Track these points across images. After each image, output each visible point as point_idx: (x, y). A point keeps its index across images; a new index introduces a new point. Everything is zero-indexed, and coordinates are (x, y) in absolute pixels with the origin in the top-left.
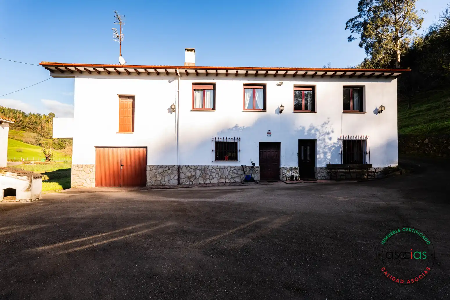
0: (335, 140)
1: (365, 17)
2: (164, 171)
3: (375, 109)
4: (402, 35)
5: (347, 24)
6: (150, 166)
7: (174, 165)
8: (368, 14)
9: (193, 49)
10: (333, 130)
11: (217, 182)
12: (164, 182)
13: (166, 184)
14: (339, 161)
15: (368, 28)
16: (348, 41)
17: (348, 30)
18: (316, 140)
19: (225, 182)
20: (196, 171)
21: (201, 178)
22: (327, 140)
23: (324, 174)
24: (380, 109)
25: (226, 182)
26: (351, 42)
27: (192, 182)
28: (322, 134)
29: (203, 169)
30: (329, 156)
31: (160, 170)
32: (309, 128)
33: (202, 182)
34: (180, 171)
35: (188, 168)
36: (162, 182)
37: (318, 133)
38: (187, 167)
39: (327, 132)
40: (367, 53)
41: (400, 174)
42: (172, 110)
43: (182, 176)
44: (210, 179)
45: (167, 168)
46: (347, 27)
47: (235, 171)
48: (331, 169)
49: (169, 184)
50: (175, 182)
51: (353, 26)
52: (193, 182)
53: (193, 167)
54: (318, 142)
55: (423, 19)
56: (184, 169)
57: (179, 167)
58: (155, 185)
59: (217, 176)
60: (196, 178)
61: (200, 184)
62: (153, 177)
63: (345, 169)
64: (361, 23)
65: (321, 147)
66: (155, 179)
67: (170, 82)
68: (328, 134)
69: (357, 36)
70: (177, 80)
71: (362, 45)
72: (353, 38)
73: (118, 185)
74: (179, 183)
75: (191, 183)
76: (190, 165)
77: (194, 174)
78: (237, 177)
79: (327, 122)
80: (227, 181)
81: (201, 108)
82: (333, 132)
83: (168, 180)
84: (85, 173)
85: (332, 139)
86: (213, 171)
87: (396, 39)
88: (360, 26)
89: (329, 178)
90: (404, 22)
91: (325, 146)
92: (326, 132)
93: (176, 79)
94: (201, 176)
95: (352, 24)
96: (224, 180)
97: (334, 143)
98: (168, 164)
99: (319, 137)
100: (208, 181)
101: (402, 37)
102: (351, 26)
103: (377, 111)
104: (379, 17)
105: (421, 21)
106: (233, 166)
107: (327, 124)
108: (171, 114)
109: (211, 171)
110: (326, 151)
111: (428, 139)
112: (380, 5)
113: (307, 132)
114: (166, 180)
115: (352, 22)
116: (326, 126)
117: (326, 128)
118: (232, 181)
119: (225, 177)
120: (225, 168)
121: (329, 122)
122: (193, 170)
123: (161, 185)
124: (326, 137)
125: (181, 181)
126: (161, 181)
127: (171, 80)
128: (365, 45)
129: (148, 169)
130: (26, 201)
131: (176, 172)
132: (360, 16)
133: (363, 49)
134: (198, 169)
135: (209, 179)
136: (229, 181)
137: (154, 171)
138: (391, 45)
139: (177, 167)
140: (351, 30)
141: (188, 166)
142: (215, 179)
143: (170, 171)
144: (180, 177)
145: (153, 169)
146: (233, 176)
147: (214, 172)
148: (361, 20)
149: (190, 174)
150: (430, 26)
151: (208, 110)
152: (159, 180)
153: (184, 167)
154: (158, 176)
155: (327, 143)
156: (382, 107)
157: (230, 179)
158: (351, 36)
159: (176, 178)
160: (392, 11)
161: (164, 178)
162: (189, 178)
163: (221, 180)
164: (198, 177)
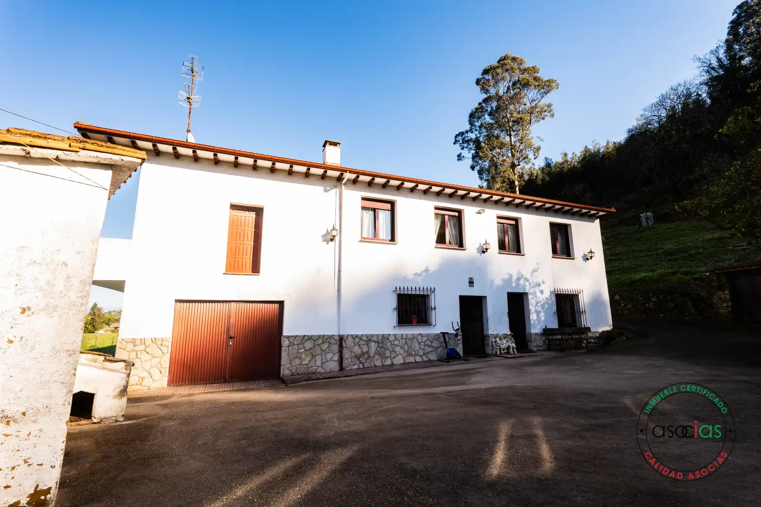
0: (547, 294)
1: (477, 133)
2: (314, 346)
3: (583, 255)
4: (519, 163)
5: (456, 137)
6: (288, 337)
7: (333, 334)
8: (480, 130)
9: (338, 143)
10: (544, 281)
11: (402, 362)
12: (315, 368)
13: (318, 371)
14: (554, 324)
15: (483, 147)
16: (458, 160)
17: (458, 145)
18: (526, 294)
19: (414, 361)
20: (369, 345)
21: (377, 357)
22: (539, 294)
23: (540, 343)
24: (590, 255)
25: (416, 362)
26: (460, 161)
27: (363, 364)
28: (532, 285)
29: (380, 341)
30: (542, 316)
31: (308, 345)
32: (517, 276)
33: (378, 363)
34: (344, 345)
35: (357, 340)
36: (311, 367)
37: (527, 283)
38: (354, 337)
39: (538, 282)
40: (481, 179)
41: (626, 338)
42: (330, 238)
43: (346, 353)
44: (392, 356)
45: (320, 341)
46: (456, 142)
47: (428, 342)
48: (548, 335)
49: (324, 371)
50: (333, 366)
51: (463, 141)
52: (365, 364)
53: (364, 338)
54: (530, 297)
55: (540, 148)
56: (349, 342)
57: (341, 338)
58: (298, 374)
59: (402, 352)
60: (369, 357)
61: (376, 366)
62: (295, 359)
63: (562, 334)
64: (471, 139)
65: (532, 305)
66: (297, 361)
67: (326, 191)
68: (539, 285)
69: (468, 154)
70: (338, 190)
71: (475, 168)
72: (463, 157)
73: (220, 379)
74: (341, 368)
75: (361, 366)
76: (359, 333)
77: (365, 349)
78: (432, 351)
79: (536, 269)
80: (418, 359)
81: (370, 237)
82: (543, 282)
83: (322, 364)
84: (150, 357)
85: (544, 293)
86: (397, 342)
87: (513, 166)
88: (472, 144)
89: (546, 348)
90: (521, 148)
91: (538, 303)
92: (536, 283)
93: (336, 187)
94: (377, 353)
95: (461, 139)
96: (413, 358)
97: (547, 299)
98: (321, 334)
99: (529, 290)
100: (388, 362)
101: (519, 165)
102: (461, 142)
103: (585, 258)
104: (493, 136)
105: (538, 149)
106: (426, 334)
107: (537, 271)
108: (328, 244)
109: (392, 343)
110: (539, 309)
111: (618, 295)
112: (494, 122)
113: (515, 283)
114: (319, 363)
115: (462, 136)
116: (536, 274)
117: (536, 277)
118: (425, 359)
119: (414, 353)
120: (414, 337)
121: (538, 268)
122: (364, 343)
123: (309, 373)
124: (537, 289)
125: (346, 363)
126: (309, 366)
127: (328, 188)
128: (478, 168)
129: (285, 343)
130: (116, 421)
131: (335, 348)
132: (471, 131)
133: (476, 172)
134: (373, 341)
135: (390, 357)
136: (421, 360)
137: (296, 347)
138: (509, 174)
139: (337, 338)
140: (461, 146)
141: (357, 336)
142: (400, 357)
143: (325, 346)
144: (344, 356)
145: (295, 342)
146: (426, 351)
147: (397, 346)
148: (472, 136)
149: (360, 350)
150: (545, 157)
151: (382, 242)
152: (306, 364)
153: (350, 338)
154: (303, 356)
155: (539, 298)
156: (591, 252)
157: (421, 356)
158: (461, 154)
159: (336, 358)
160: (507, 132)
161: (315, 359)
162: (358, 357)
163: (408, 358)
164: (372, 355)
